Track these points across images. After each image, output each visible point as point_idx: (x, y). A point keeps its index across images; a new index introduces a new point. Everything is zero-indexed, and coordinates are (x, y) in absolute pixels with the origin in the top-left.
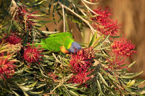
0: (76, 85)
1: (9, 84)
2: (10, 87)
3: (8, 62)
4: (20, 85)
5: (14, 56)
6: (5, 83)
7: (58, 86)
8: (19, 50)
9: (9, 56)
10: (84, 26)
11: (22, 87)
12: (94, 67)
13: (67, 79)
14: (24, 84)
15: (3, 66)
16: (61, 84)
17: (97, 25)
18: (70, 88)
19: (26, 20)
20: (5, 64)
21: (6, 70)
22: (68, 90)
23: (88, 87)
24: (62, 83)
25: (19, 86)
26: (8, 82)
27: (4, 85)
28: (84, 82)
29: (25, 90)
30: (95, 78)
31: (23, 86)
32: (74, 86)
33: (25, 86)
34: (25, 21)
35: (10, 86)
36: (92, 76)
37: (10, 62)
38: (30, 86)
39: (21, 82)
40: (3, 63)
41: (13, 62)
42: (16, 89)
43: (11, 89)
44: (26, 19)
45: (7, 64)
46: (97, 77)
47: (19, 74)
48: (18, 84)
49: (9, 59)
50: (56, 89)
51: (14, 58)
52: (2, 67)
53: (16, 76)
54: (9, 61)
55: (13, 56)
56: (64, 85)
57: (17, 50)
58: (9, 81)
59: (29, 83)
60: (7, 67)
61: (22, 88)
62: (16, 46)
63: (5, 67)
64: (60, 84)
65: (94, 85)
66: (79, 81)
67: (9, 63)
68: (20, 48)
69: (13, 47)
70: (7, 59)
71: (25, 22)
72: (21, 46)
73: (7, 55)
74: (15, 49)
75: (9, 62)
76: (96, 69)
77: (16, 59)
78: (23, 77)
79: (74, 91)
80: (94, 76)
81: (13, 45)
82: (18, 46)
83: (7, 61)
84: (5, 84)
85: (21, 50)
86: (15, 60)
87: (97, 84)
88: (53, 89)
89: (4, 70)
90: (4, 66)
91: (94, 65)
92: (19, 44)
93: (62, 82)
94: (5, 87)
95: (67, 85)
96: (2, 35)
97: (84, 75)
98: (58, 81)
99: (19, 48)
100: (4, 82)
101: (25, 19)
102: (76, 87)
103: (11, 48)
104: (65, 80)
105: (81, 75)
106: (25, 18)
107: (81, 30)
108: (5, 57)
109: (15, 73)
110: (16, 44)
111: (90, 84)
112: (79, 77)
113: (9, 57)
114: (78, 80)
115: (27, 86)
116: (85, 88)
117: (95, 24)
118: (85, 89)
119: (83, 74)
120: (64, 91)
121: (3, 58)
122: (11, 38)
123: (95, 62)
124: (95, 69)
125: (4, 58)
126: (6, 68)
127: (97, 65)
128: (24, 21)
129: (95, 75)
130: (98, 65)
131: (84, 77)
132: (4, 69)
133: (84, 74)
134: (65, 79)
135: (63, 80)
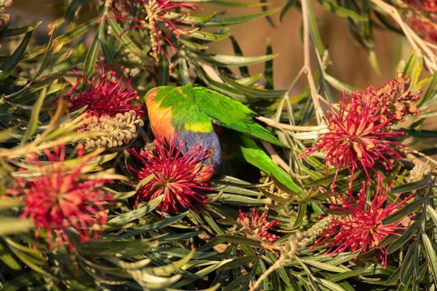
0: (343, 257)
1: (89, 263)
2: (95, 277)
3: (82, 181)
4: (133, 265)
5: (108, 158)
6: (77, 260)
7: (277, 265)
8: (129, 136)
9: (86, 158)
10: (377, 26)
11: (138, 272)
12: (412, 185)
13: (309, 237)
14: (146, 262)
15: (65, 199)
16: (288, 258)
17: (426, 23)
18: (323, 271)
19: (154, 20)
20: (69, 191)
21: (74, 213)
22: (314, 279)
23: (392, 260)
24: (290, 254)
25: (129, 271)
26: (88, 258)
27: (71, 268)
28: (376, 243)
29: (148, 286)
30: (416, 227)
31: (141, 269)
32: (337, 263)
33: (150, 269)
34: (151, 22)
35: (93, 271)
36: (406, 221)
37: (90, 183)
38: (169, 269)
39: (136, 254)
40: (64, 189)
41: (100, 181)
42: (119, 283)
43: (98, 284)
44: (155, 16)
45: (79, 191)
46: (423, 225)
47: (128, 226)
48: (122, 264)
49: (85, 170)
50: (269, 276)
51: (105, 166)
52: (62, 202)
53: (121, 232)
54: (83, 177)
55: (102, 159)
56: (300, 261)
57: (122, 135)
58: (88, 253)
59: (169, 257)
60: (77, 201)
61: (140, 277)
62: (119, 123)
63: (71, 202)
64: (282, 257)
65: (412, 253)
66: (358, 241)
67: (87, 187)
68: (133, 129)
69: (106, 126)
70: (79, 171)
71: (151, 26)
72: (137, 121)
73: (76, 156)
74: (115, 132)
75: (88, 180)
76: (418, 192)
77: (111, 170)
78: (145, 237)
79: (338, 282)
80: (412, 219)
81: (105, 119)
82: (126, 120)
83: (76, 179)
84: (76, 263)
85: (135, 136)
86: (109, 175)
87: (424, 248)
88: (257, 277)
89: (66, 212)
90: (68, 196)
91: (412, 177)
92: (128, 114)
93: (290, 249)
94: (77, 274)
95: (312, 261)
96: (67, 79)
97: (374, 218)
98: (276, 246)
99: (128, 128)
100: (73, 257)
101: (151, 16)
102: (346, 264)
103: (98, 128)
104: (300, 244)
105: (363, 218)
106: (150, 14)
107: (365, 41)
108: (72, 164)
109: (116, 220)
110: (118, 115)
111: (398, 252)
112: (355, 225)
113: (83, 165)
114: (353, 237)
115: (159, 270)
116: (379, 267)
117: (418, 17)
118: (378, 272)
119: (369, 213)
120: (300, 283)
121: (63, 168)
122: (101, 90)
123: (414, 165)
124: (414, 191)
125: (68, 169)
126: (74, 206)
127: (420, 179)
128: (148, 21)
129: (414, 214)
130: (425, 177)
131: (374, 223)
132: (69, 208)
133: (376, 214)
134: (300, 240)
135: (292, 244)
